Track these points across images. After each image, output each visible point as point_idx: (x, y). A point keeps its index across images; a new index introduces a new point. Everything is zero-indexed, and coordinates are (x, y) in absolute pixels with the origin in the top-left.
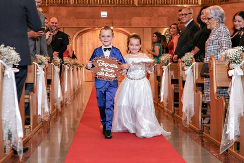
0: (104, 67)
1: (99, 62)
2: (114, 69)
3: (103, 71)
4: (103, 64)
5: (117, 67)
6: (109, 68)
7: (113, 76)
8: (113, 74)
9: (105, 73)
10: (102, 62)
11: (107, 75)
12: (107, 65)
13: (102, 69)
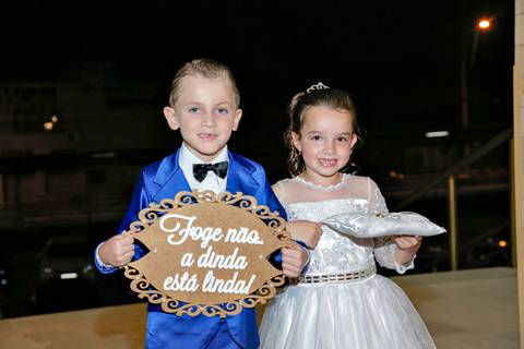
0: (195, 247)
1: (171, 223)
2: (245, 249)
3: (193, 270)
4: (191, 232)
5: (256, 240)
6: (222, 248)
7: (242, 289)
8: (243, 275)
9: (200, 281)
10: (184, 224)
11: (212, 285)
12: (209, 235)
13: (187, 260)
